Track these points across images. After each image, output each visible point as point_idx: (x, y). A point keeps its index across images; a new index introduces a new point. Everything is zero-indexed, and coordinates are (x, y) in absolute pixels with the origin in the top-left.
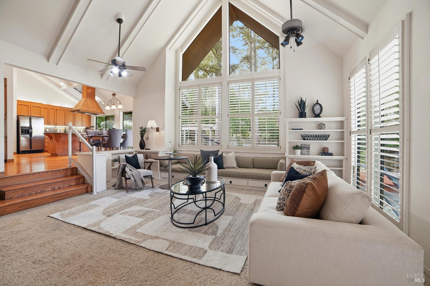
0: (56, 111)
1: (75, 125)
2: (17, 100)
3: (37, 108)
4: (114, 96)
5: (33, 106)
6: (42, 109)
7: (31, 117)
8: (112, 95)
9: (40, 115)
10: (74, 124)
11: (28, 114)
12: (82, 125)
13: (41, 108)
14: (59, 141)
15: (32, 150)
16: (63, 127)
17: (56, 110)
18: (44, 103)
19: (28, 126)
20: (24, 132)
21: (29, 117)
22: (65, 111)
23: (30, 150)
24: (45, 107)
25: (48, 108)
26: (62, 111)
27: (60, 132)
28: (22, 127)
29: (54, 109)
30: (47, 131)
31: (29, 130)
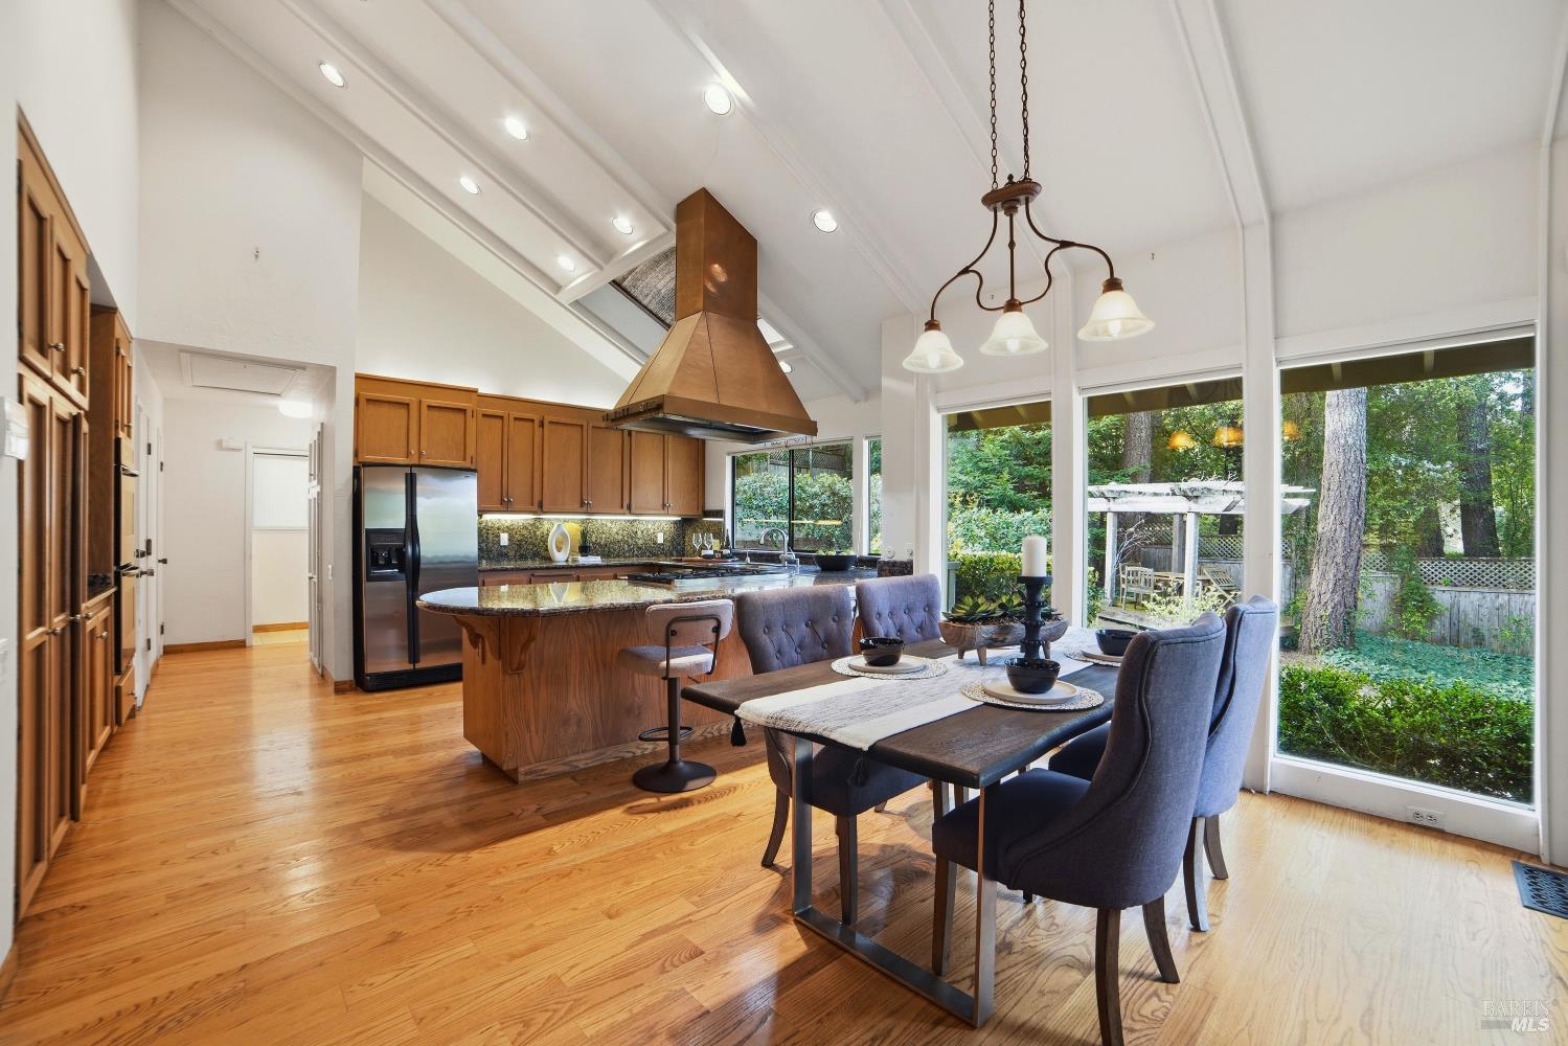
0: (538, 430)
1: (629, 508)
2: (359, 377)
3: (451, 415)
4: (1011, 211)
5: (429, 406)
6: (472, 423)
7: (414, 470)
8: (991, 200)
9: (465, 459)
10: (626, 502)
11: (408, 454)
12: (664, 505)
13: (469, 413)
14: (521, 667)
15: (418, 666)
16: (573, 521)
17: (542, 425)
18: (485, 388)
19: (402, 525)
20: (381, 562)
21: (408, 470)
22: (585, 428)
23: (411, 667)
24: (490, 411)
25: (502, 417)
26: (570, 428)
27: (559, 550)
28: (372, 535)
29: (533, 421)
30: (502, 544)
31: (405, 546)
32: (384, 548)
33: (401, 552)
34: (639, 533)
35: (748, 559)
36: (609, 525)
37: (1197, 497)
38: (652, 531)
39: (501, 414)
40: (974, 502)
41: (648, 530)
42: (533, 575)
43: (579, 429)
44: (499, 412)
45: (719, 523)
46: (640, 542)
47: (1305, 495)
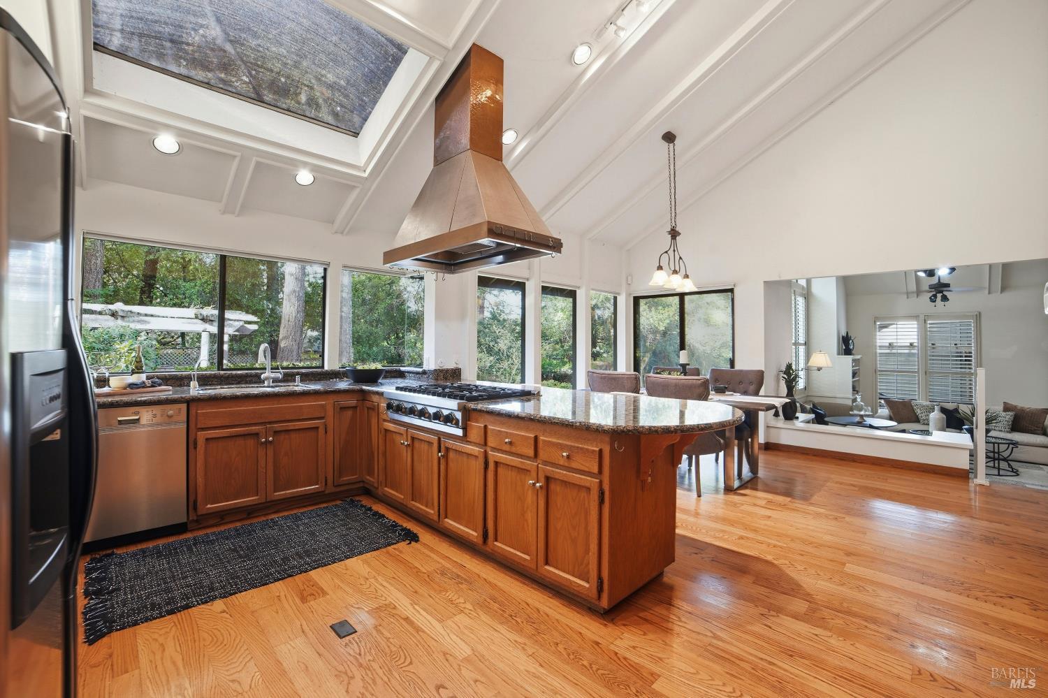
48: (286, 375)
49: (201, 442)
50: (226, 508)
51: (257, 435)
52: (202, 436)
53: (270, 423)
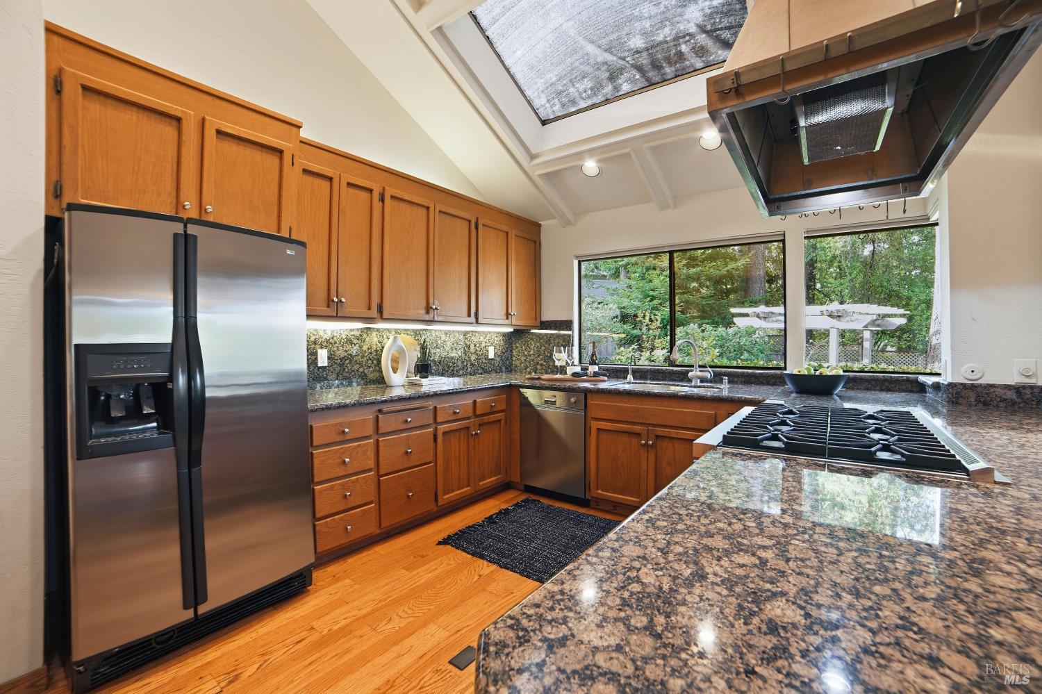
0: (377, 205)
1: (477, 315)
3: (257, 156)
5: (220, 131)
6: (291, 179)
9: (279, 230)
10: (473, 309)
11: (178, 208)
12: (509, 314)
13: (287, 161)
16: (411, 331)
17: (382, 198)
19: (164, 336)
20: (116, 413)
21: (179, 228)
22: (432, 210)
23: (189, 614)
24: (315, 167)
25: (330, 179)
26: (415, 208)
27: (395, 370)
28: (91, 359)
29: (371, 191)
30: (320, 365)
31: (172, 378)
32: (123, 383)
33: (161, 391)
34: (472, 347)
35: (630, 377)
36: (443, 337)
37: (839, 316)
38: (483, 345)
39: (330, 175)
40: (657, 320)
41: (481, 343)
42: (380, 411)
43: (424, 211)
44: (327, 171)
45: (569, 336)
46: (473, 357)
47: (903, 316)
48: (716, 374)
49: (594, 432)
50: (616, 500)
51: (638, 435)
52: (595, 425)
53: (654, 425)
